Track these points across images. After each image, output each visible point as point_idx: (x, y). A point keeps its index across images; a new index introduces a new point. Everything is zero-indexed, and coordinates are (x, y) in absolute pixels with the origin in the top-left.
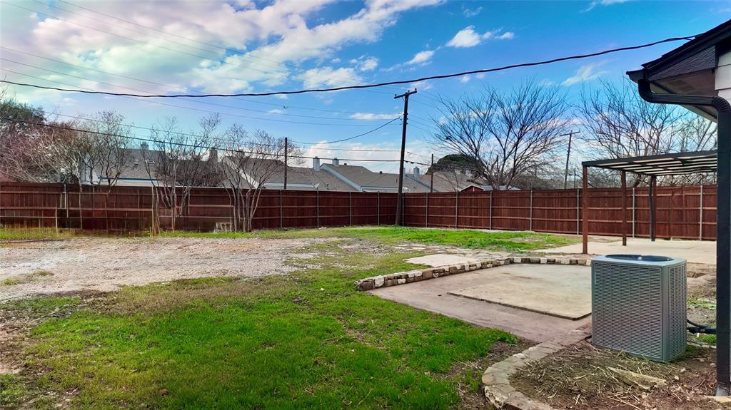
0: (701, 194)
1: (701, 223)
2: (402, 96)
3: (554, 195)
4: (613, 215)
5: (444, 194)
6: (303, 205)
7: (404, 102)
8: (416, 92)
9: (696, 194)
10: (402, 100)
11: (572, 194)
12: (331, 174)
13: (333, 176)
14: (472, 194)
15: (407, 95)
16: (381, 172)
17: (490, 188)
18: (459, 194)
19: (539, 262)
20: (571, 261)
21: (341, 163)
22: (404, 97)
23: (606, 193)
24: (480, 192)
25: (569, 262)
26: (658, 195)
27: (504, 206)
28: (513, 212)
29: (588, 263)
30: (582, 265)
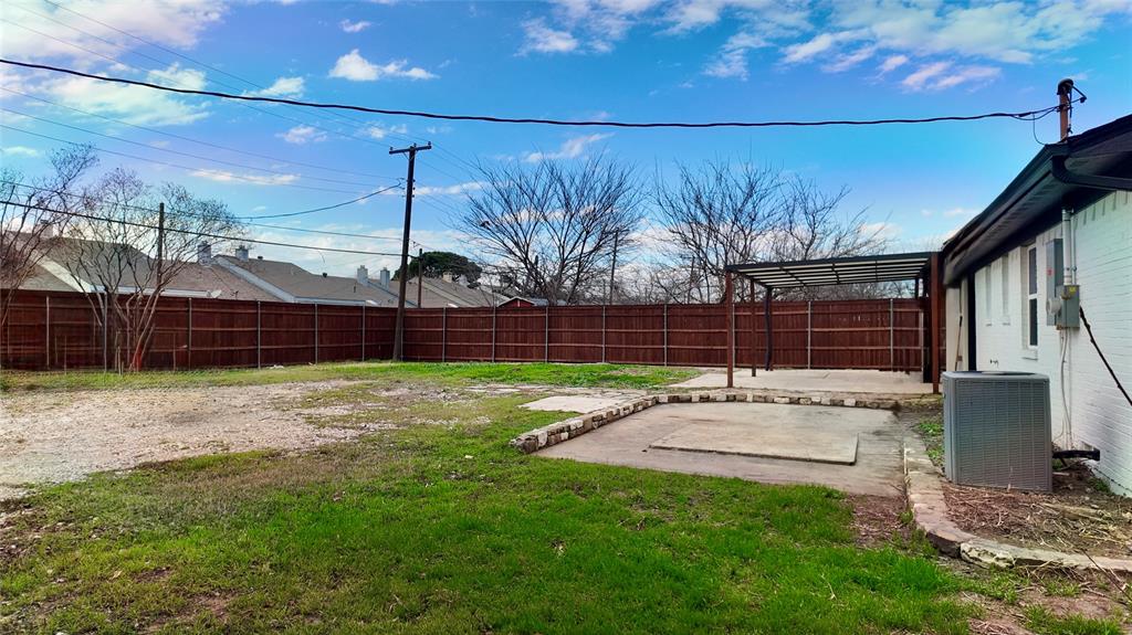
0: (809, 312)
1: (809, 348)
2: (403, 151)
3: (633, 313)
4: (709, 338)
5: (473, 311)
6: (233, 327)
7: (408, 162)
8: (430, 148)
9: (802, 312)
10: (405, 158)
11: (658, 312)
12: (233, 274)
13: (239, 278)
14: (516, 310)
15: (412, 151)
16: (325, 275)
17: (543, 302)
18: (498, 310)
19: (689, 401)
20: (728, 397)
21: (252, 255)
22: (408, 153)
23: (700, 310)
24: (531, 308)
25: (725, 399)
26: (775, 313)
27: (565, 329)
28: (579, 338)
29: (750, 399)
30: (741, 401)
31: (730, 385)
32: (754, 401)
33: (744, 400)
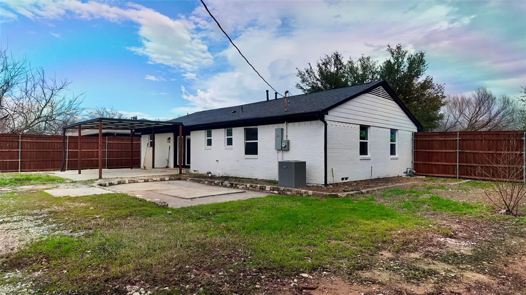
29: (127, 182)
30: (123, 183)
31: (100, 177)
32: (129, 183)
33: (124, 183)
